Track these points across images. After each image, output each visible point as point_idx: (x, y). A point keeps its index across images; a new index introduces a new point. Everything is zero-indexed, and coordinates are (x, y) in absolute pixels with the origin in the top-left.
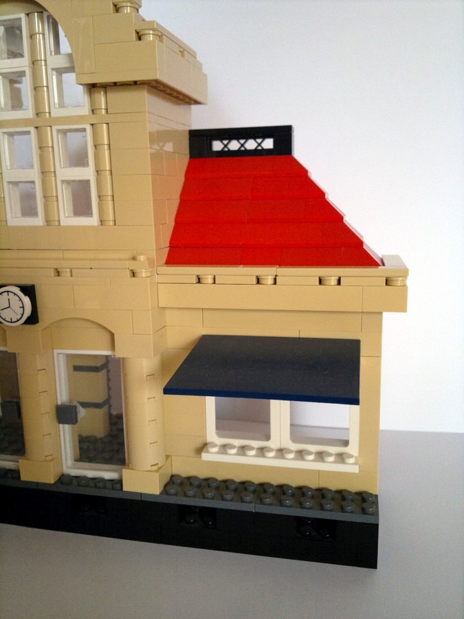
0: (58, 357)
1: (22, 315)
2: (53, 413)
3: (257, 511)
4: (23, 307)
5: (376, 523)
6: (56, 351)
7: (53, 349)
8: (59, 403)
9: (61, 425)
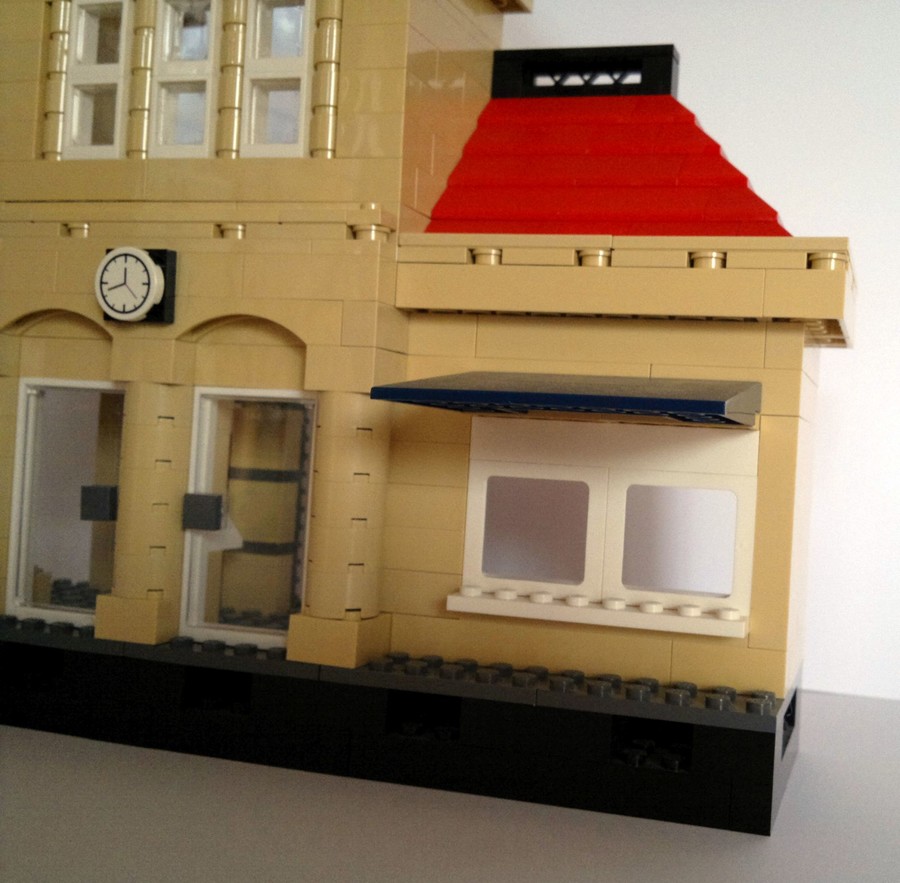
0: (201, 404)
1: (145, 298)
2: (176, 507)
3: (539, 704)
4: (149, 284)
5: (769, 731)
6: (199, 390)
7: (194, 386)
8: (191, 490)
9: (188, 535)
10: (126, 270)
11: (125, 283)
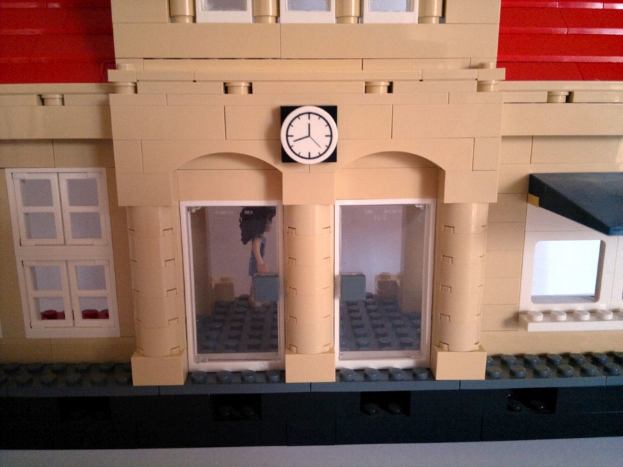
10: (309, 125)
11: (309, 136)
